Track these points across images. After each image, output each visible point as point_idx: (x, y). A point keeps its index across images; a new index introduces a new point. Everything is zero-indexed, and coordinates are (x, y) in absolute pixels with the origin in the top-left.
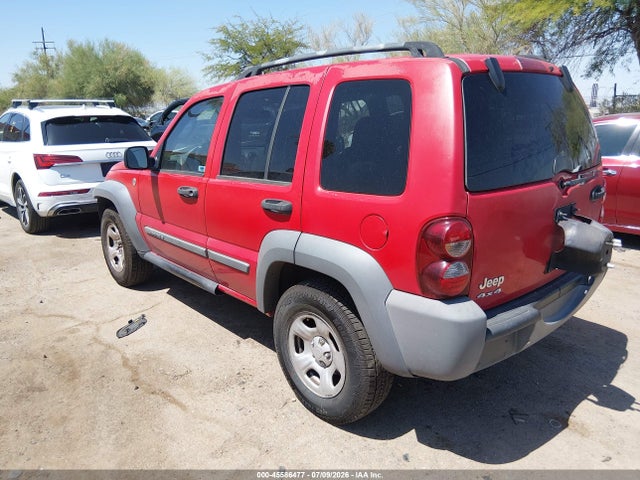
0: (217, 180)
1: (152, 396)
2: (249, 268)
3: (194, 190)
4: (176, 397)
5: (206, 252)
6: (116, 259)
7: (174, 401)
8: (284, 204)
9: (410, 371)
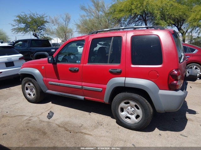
0: (87, 65)
1: (77, 134)
2: (102, 90)
3: (77, 68)
4: (85, 133)
5: (82, 87)
6: (30, 94)
7: (86, 134)
8: (119, 70)
9: (165, 111)
